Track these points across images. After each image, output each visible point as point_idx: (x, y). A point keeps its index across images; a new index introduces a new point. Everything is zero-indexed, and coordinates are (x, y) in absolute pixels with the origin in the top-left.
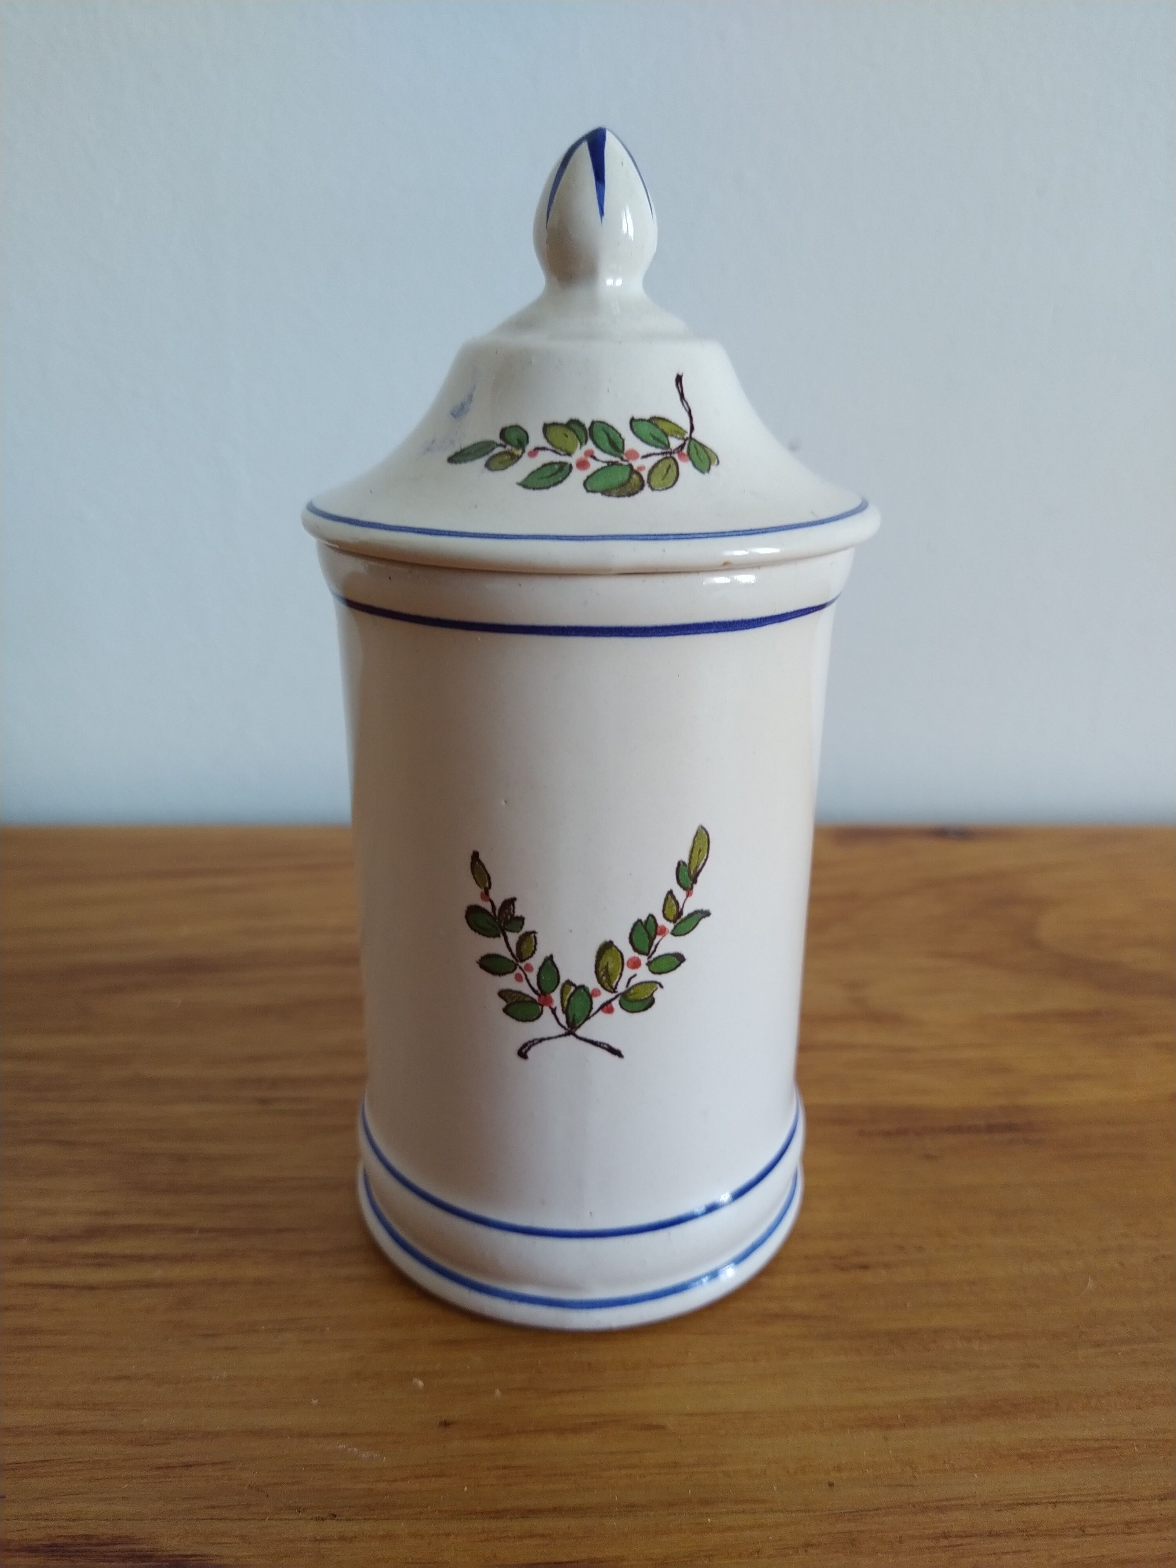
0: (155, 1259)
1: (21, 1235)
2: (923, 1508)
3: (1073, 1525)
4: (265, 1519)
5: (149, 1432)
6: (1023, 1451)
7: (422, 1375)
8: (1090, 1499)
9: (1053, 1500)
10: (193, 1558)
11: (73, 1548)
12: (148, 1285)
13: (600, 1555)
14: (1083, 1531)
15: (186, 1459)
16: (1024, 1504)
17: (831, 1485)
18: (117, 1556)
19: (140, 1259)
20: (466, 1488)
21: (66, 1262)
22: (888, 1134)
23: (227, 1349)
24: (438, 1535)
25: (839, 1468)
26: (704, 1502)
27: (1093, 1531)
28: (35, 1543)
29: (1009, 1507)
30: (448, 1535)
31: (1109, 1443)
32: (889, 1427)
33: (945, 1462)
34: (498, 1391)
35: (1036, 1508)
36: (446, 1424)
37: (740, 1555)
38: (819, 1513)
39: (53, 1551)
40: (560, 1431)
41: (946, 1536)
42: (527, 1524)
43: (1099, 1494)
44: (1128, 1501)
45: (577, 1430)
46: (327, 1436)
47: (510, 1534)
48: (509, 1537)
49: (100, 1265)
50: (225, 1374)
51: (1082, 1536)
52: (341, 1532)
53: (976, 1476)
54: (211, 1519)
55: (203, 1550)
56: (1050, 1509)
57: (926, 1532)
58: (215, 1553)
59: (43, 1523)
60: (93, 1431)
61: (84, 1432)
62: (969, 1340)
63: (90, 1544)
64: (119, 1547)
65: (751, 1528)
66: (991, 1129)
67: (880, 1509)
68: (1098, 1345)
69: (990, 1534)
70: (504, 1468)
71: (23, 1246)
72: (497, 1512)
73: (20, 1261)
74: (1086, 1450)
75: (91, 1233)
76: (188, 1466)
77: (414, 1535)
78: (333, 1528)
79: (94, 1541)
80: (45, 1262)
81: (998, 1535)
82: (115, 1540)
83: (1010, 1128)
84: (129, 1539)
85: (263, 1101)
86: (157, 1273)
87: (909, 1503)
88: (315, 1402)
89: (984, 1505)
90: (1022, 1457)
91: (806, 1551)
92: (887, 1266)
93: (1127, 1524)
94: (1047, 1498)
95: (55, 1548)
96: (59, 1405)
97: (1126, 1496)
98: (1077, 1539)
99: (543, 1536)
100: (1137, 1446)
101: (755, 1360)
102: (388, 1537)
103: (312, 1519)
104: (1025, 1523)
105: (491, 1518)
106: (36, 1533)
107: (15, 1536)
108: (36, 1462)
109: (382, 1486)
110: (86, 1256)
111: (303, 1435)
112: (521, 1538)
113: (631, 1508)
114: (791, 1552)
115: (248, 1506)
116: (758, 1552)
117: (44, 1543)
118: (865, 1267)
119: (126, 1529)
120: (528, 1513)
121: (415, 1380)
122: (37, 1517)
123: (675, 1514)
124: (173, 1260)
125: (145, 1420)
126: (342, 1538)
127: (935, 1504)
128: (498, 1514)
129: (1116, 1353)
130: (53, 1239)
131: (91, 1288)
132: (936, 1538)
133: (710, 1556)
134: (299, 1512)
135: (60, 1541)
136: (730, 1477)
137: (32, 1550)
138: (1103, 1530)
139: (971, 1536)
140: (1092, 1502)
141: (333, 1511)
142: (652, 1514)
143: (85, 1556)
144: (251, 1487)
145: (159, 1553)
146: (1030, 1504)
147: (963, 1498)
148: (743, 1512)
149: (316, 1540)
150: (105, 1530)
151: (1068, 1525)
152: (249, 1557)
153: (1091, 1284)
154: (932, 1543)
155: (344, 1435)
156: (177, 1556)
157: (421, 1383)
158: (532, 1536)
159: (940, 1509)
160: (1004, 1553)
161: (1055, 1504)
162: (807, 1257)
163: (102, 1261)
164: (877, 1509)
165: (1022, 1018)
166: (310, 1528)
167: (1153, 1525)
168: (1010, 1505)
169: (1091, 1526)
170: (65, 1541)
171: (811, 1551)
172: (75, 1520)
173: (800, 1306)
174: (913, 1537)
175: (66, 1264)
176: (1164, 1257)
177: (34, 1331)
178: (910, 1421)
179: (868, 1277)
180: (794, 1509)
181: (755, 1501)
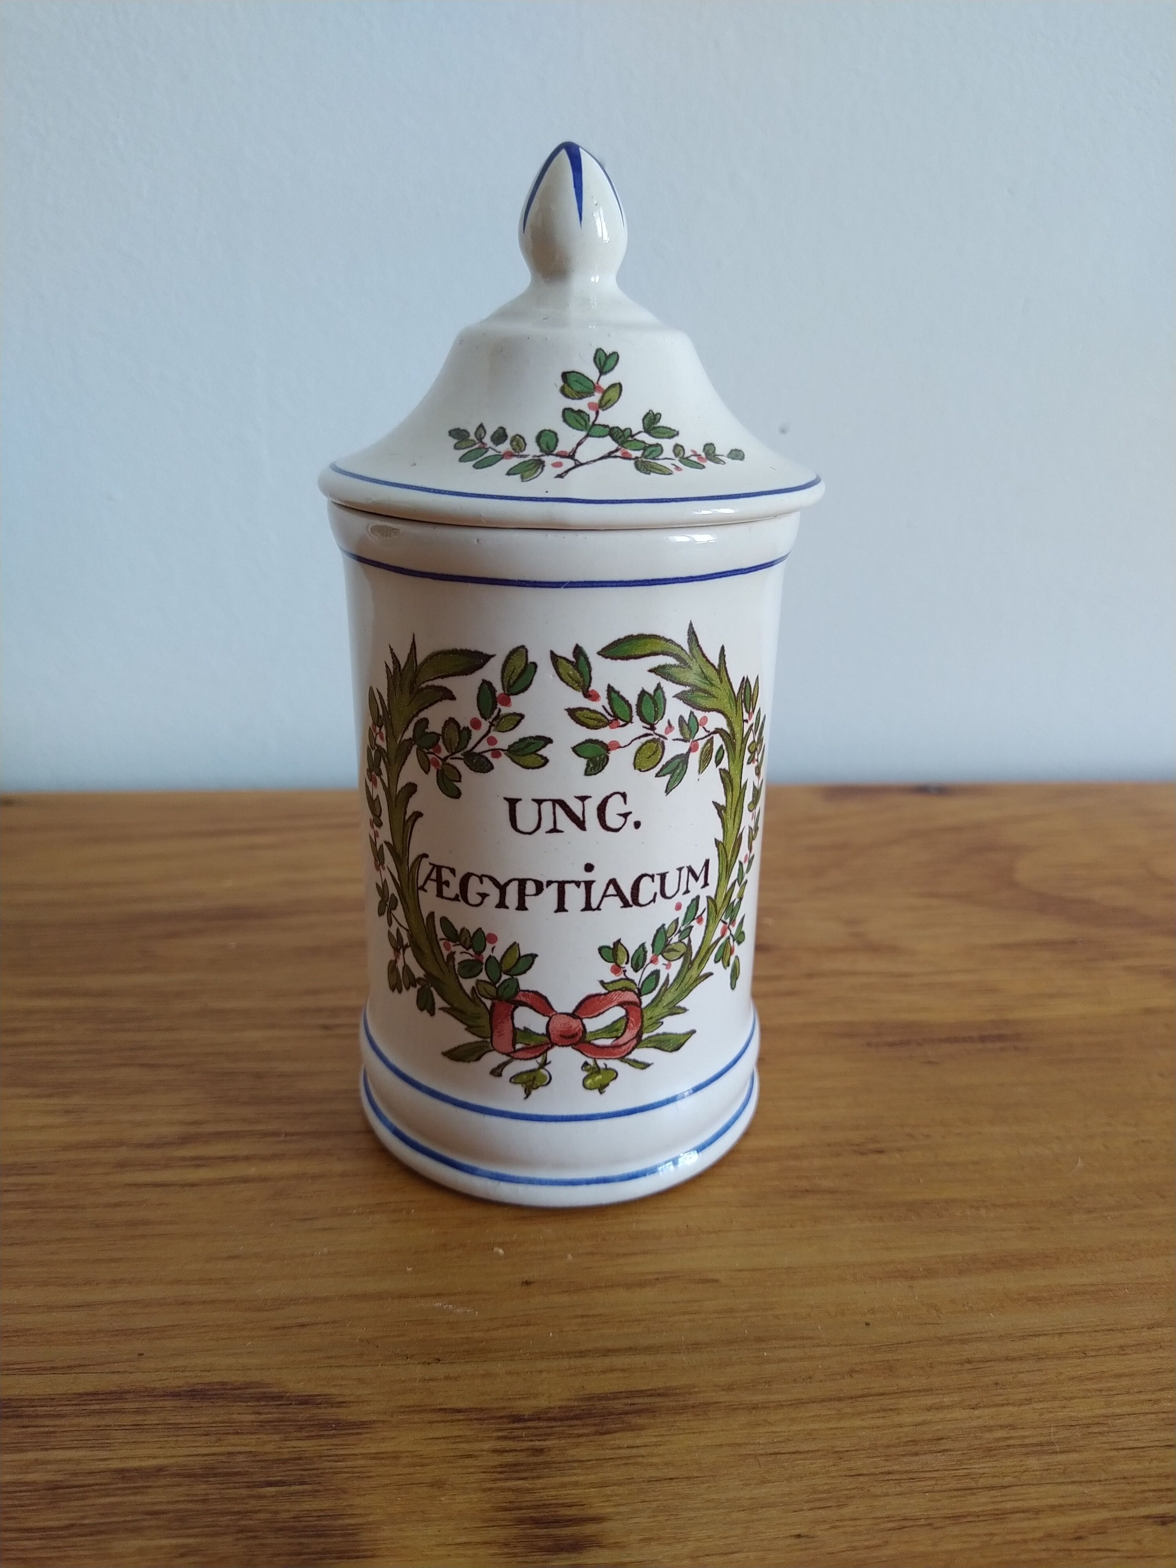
0: (248, 1158)
1: (120, 1144)
2: (949, 1341)
3: (1077, 1349)
4: (378, 1365)
5: (264, 1300)
6: (1030, 1295)
7: (501, 1245)
8: (1090, 1329)
9: (1059, 1332)
10: (319, 1397)
11: (210, 1393)
12: (246, 1180)
13: (674, 1384)
14: (1085, 1354)
15: (300, 1321)
16: (1034, 1336)
17: (867, 1324)
18: (251, 1397)
19: (235, 1159)
20: (551, 1334)
21: (167, 1164)
22: (891, 1045)
23: (324, 1229)
24: (531, 1372)
25: (873, 1311)
26: (760, 1340)
27: (1093, 1353)
28: (177, 1390)
29: (1023, 1338)
30: (541, 1372)
31: (1103, 1287)
32: (913, 1278)
33: (964, 1305)
34: (569, 1256)
35: (1045, 1337)
36: (527, 1283)
37: (795, 1381)
38: (859, 1346)
39: (195, 1395)
40: (628, 1286)
41: (969, 1361)
42: (607, 1361)
43: (1098, 1326)
44: (1122, 1330)
45: (642, 1285)
46: (424, 1296)
47: (594, 1370)
48: (593, 1372)
49: (198, 1166)
50: (325, 1250)
51: (1085, 1357)
52: (446, 1373)
53: (991, 1314)
54: (330, 1366)
55: (327, 1391)
56: (1056, 1338)
57: (952, 1359)
58: (338, 1393)
59: (181, 1374)
60: (213, 1302)
61: (204, 1303)
62: (977, 1208)
63: (226, 1389)
64: (252, 1390)
65: (802, 1359)
66: (983, 1039)
67: (912, 1342)
68: (1089, 1211)
69: (1007, 1359)
70: (583, 1316)
71: (123, 1153)
72: (581, 1352)
73: (122, 1165)
74: (1084, 1293)
75: (185, 1140)
76: (303, 1326)
77: (510, 1373)
78: (439, 1370)
79: (229, 1387)
80: (146, 1165)
81: (1013, 1359)
82: (248, 1385)
83: (1000, 1038)
84: (260, 1384)
85: (326, 1027)
86: (252, 1171)
87: (936, 1338)
88: (409, 1269)
89: (1001, 1337)
90: (1030, 1300)
91: (851, 1376)
92: (900, 1150)
93: (1121, 1347)
94: (1053, 1330)
95: (195, 1393)
96: (178, 1282)
97: (1119, 1327)
98: (1079, 1360)
99: (623, 1370)
100: (1128, 1288)
101: (791, 1227)
102: (487, 1375)
103: (419, 1363)
104: (1035, 1349)
105: (575, 1357)
106: (175, 1382)
107: (158, 1385)
108: (166, 1326)
109: (477, 1335)
110: (184, 1159)
111: (403, 1296)
112: (604, 1372)
113: (696, 1346)
114: (838, 1377)
115: (361, 1355)
116: (810, 1378)
117: (184, 1389)
118: (881, 1152)
119: (255, 1376)
120: (607, 1352)
121: (496, 1249)
122: (175, 1369)
123: (735, 1350)
124: (265, 1159)
125: (259, 1290)
126: (448, 1378)
127: (960, 1337)
128: (582, 1354)
129: (1106, 1217)
130: (150, 1146)
131: (192, 1185)
132: (961, 1363)
133: (769, 1382)
134: (407, 1358)
135: (200, 1387)
136: (780, 1319)
137: (175, 1395)
138: (1101, 1352)
139: (991, 1361)
140: (1091, 1331)
141: (437, 1356)
142: (715, 1350)
143: (223, 1398)
144: (361, 1340)
145: (288, 1395)
146: (1039, 1335)
147: (982, 1333)
148: (794, 1347)
149: (425, 1380)
150: (237, 1378)
151: (1071, 1350)
152: (368, 1394)
153: (1080, 1164)
154: (956, 1367)
155: (439, 1295)
156: (304, 1396)
157: (501, 1251)
158: (613, 1370)
159: (964, 1342)
160: (1020, 1373)
161: (1061, 1334)
162: (829, 1145)
163: (199, 1162)
164: (909, 1342)
165: (1006, 947)
166: (418, 1371)
167: (1143, 1347)
168: (1022, 1336)
169: (1092, 1350)
170: (203, 1387)
171: (856, 1376)
172: (209, 1371)
173: (826, 1183)
174: (941, 1363)
175: (166, 1166)
176: (1143, 1141)
177: (146, 1223)
178: (930, 1273)
179: (883, 1159)
180: (838, 1343)
181: (803, 1338)
